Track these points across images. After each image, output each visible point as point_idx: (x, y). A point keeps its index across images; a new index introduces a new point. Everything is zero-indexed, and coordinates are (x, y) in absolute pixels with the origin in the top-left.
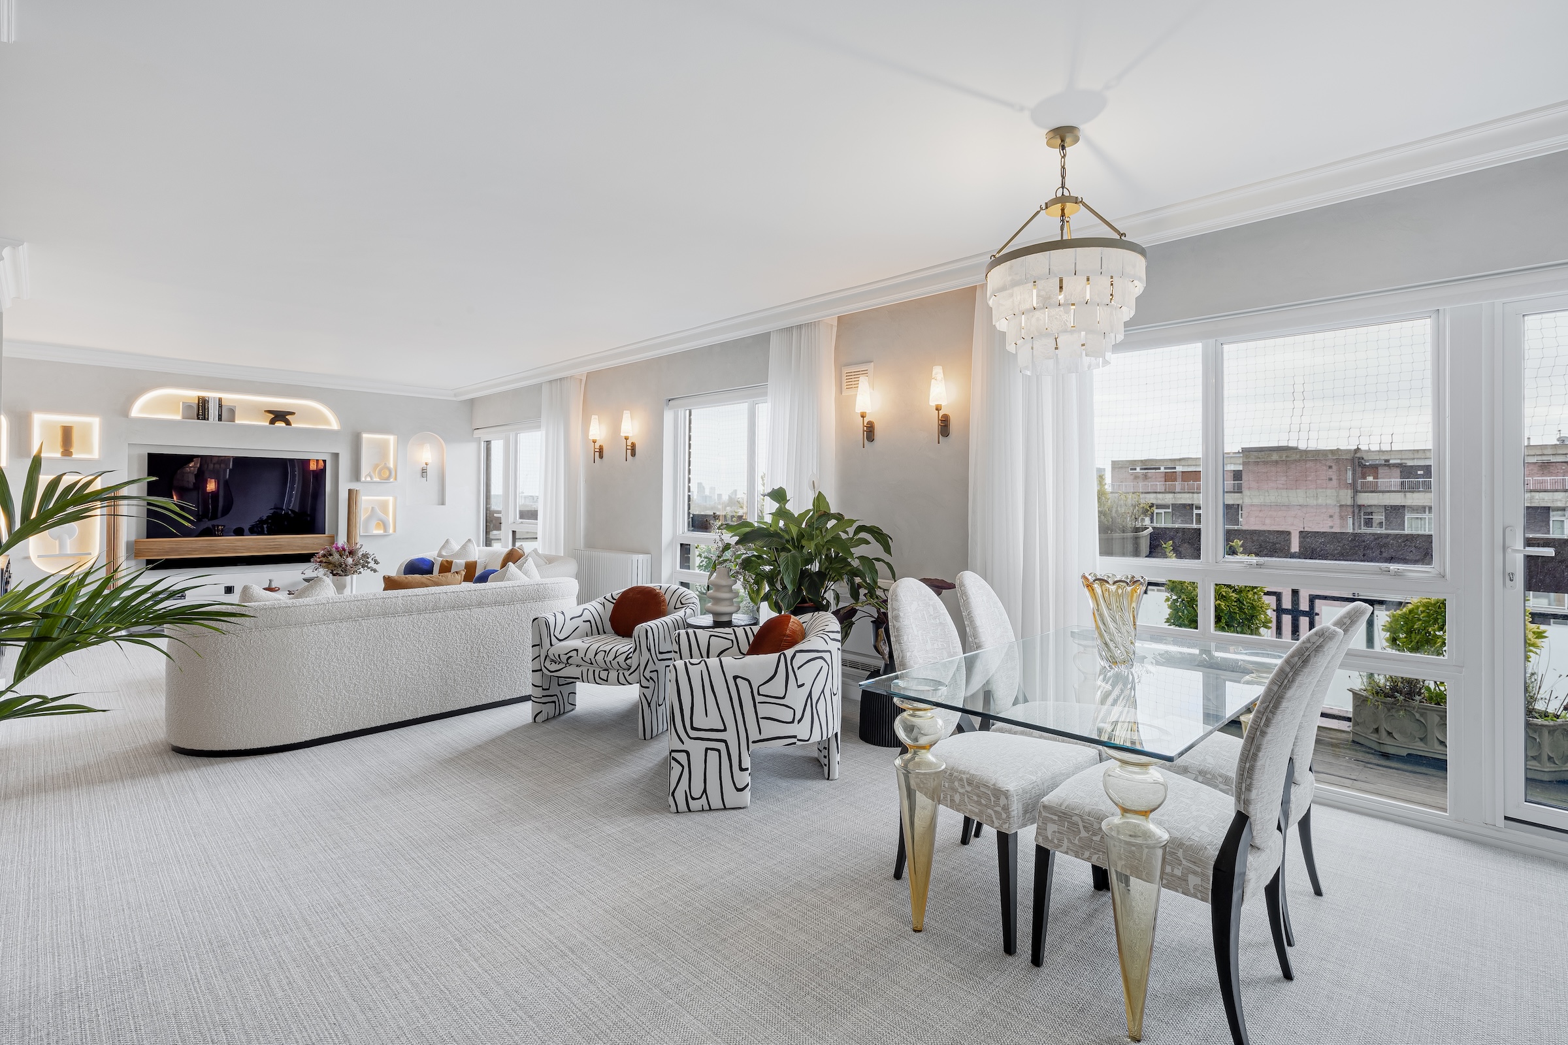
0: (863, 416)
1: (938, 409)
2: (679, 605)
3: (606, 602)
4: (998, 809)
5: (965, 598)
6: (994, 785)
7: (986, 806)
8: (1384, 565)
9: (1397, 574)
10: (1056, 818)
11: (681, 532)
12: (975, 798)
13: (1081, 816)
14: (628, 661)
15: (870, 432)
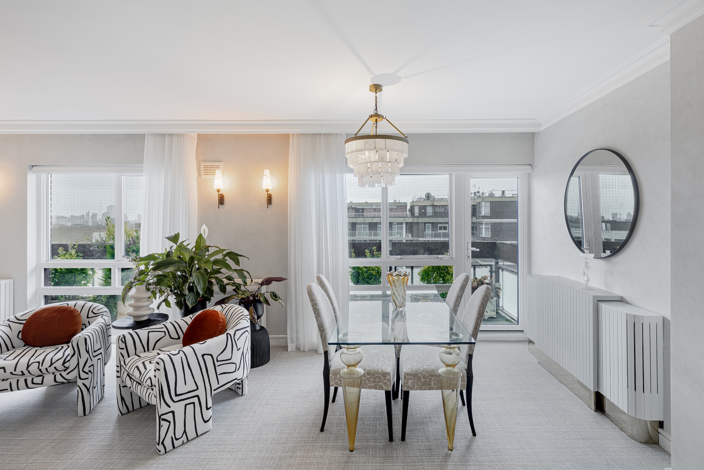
0: (218, 191)
1: (267, 191)
2: (91, 315)
3: (11, 324)
4: (386, 381)
5: (325, 288)
6: (382, 371)
7: (378, 382)
8: (437, 256)
9: (441, 258)
10: (412, 377)
11: (45, 260)
12: (372, 380)
13: (421, 373)
14: (67, 365)
15: (221, 201)
